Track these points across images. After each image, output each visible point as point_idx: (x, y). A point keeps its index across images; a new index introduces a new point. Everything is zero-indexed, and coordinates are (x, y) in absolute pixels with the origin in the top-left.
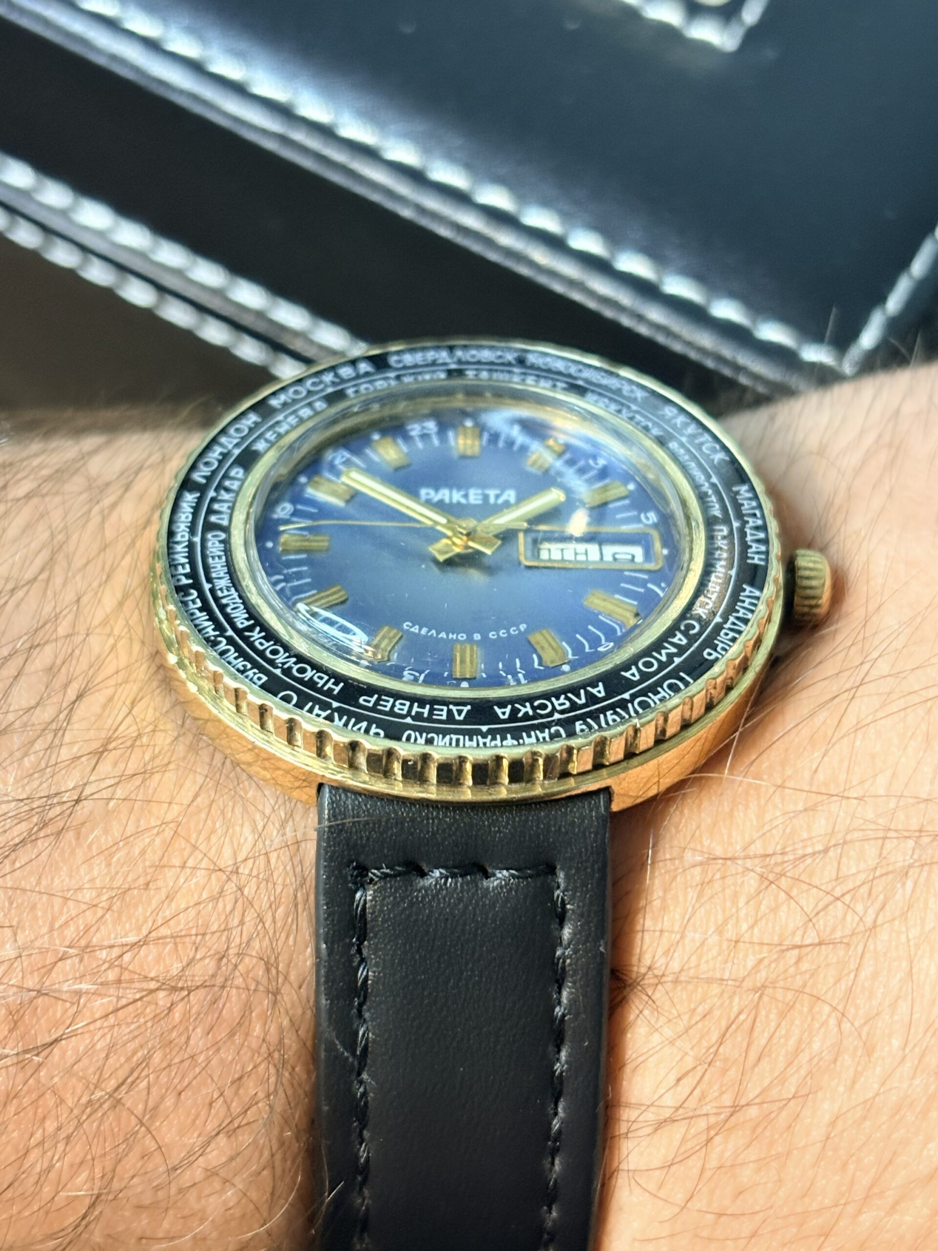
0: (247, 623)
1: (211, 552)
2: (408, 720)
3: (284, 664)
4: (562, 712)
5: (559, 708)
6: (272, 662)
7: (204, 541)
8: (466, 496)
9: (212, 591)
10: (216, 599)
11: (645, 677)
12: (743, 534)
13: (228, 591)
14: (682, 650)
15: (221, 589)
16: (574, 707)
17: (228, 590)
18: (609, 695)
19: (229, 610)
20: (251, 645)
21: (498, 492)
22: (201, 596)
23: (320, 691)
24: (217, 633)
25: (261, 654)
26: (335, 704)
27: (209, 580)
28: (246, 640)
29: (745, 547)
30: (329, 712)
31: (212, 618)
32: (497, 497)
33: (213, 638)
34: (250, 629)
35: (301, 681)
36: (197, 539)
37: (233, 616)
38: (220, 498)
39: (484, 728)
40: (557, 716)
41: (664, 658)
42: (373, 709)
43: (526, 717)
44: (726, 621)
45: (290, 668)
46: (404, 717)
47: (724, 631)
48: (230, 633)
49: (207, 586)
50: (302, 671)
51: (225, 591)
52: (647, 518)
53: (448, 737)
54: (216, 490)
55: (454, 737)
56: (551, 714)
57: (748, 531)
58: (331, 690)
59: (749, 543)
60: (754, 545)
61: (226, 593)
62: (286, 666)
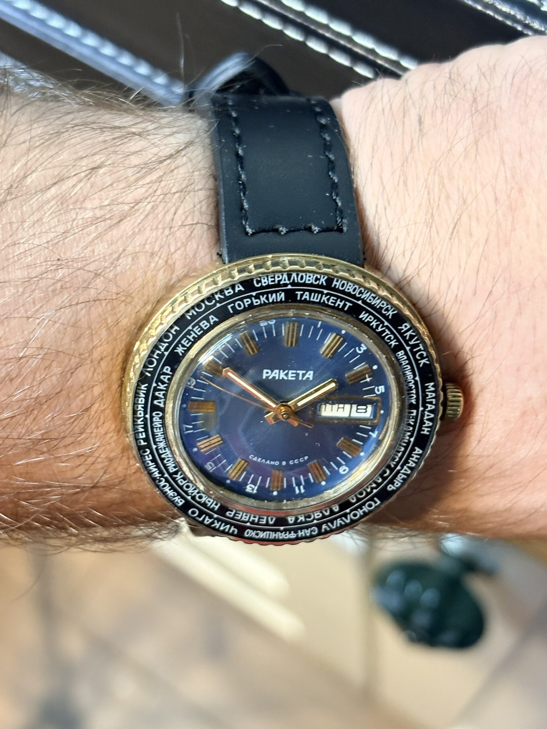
0: (174, 470)
1: (155, 425)
2: (248, 524)
3: (192, 493)
4: (318, 520)
5: (317, 517)
6: (186, 492)
7: (152, 417)
8: (287, 375)
9: (157, 449)
10: (160, 455)
11: (359, 500)
12: (423, 415)
13: (165, 450)
14: (378, 485)
15: (161, 449)
16: (324, 517)
17: (165, 448)
18: (341, 510)
19: (165, 461)
20: (176, 482)
21: (304, 372)
22: (152, 453)
23: (208, 508)
24: (160, 475)
25: (181, 487)
26: (216, 516)
27: (155, 443)
28: (174, 479)
29: (422, 423)
30: (212, 520)
31: (158, 467)
32: (304, 375)
33: (158, 478)
34: (176, 473)
35: (199, 503)
36: (148, 416)
37: (167, 465)
38: (158, 387)
39: (282, 528)
40: (315, 522)
41: (369, 490)
42: (232, 519)
43: (302, 523)
44: (401, 470)
45: (195, 496)
46: (246, 522)
47: (400, 474)
48: (166, 475)
49: (154, 447)
50: (200, 497)
51: (163, 450)
52: (378, 390)
53: (265, 532)
54: (156, 383)
55: (268, 532)
56: (312, 521)
57: (426, 413)
58: (214, 508)
59: (425, 421)
60: (427, 422)
61: (164, 451)
62: (193, 495)
